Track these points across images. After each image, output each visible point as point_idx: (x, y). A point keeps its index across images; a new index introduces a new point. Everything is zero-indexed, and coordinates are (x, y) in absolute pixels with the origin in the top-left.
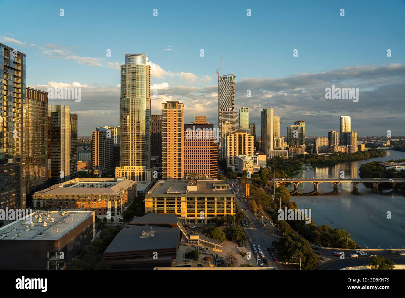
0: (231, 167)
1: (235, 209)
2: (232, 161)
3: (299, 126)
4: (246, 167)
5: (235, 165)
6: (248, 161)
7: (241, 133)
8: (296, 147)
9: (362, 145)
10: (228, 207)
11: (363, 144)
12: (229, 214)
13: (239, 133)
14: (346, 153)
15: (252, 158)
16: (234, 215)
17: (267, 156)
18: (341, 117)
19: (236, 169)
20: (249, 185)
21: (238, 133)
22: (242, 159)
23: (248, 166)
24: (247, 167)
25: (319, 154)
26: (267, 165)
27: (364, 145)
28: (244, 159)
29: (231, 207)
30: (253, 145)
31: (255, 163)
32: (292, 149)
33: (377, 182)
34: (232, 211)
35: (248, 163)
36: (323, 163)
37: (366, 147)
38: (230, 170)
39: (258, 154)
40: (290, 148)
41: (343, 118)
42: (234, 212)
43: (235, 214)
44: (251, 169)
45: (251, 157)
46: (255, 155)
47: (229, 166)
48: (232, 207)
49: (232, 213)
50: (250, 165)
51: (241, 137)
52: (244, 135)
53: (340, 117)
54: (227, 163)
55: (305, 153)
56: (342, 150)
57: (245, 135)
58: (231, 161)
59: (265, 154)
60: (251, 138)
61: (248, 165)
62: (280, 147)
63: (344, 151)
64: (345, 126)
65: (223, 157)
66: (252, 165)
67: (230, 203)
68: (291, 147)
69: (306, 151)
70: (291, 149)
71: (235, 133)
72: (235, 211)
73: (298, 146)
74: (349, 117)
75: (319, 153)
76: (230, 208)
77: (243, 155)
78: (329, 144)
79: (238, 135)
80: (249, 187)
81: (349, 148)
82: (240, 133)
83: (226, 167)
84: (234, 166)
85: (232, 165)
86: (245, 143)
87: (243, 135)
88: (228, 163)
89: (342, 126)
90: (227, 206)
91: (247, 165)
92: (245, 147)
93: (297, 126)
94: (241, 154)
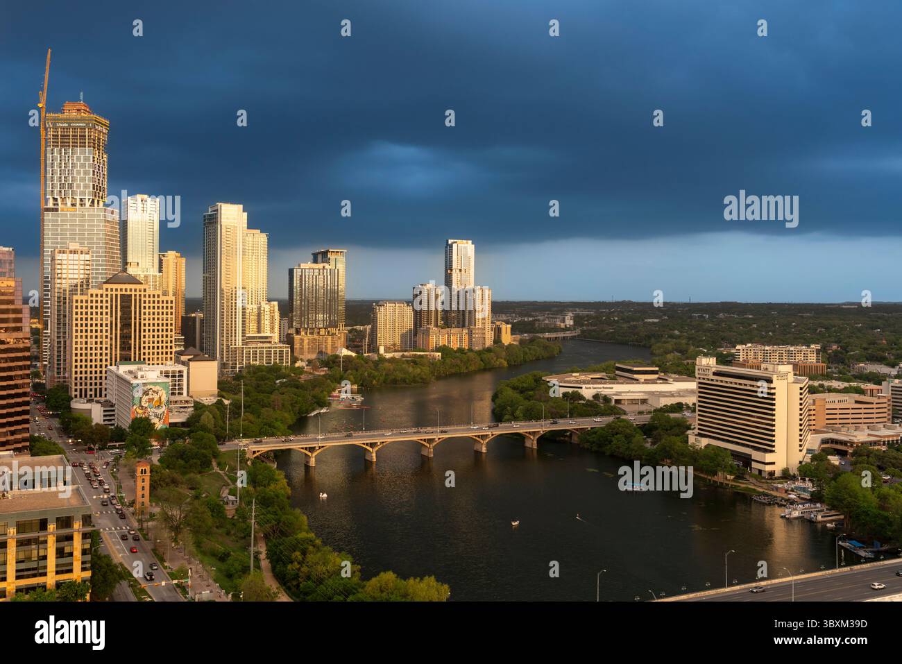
0: (88, 406)
1: (88, 558)
2: (93, 387)
3: (327, 266)
4: (141, 407)
5: (103, 399)
6: (150, 384)
7: (128, 286)
8: (319, 333)
9: (503, 326)
10: (60, 553)
11: (507, 323)
12: (64, 577)
13: (119, 286)
14: (461, 350)
15: (167, 372)
16: (84, 581)
17: (223, 366)
18: (450, 242)
19: (104, 416)
20: (148, 469)
21: (114, 286)
22: (128, 377)
23: (151, 400)
24: (146, 405)
25: (388, 356)
26: (219, 396)
27: (509, 326)
28: (136, 377)
29: (75, 553)
30: (169, 328)
31: (175, 389)
32: (306, 342)
33: (535, 432)
34: (77, 566)
35: (151, 392)
36: (395, 381)
37: (513, 331)
38: (85, 418)
39: (190, 360)
40: (299, 337)
41: (455, 246)
42: (84, 569)
43: (88, 574)
44: (160, 411)
45: (164, 368)
46: (178, 361)
47: (79, 405)
48: (77, 553)
49: (79, 574)
50: (156, 397)
51: (126, 300)
52: (138, 293)
53: (447, 241)
54: (74, 393)
55: (345, 352)
56: (449, 342)
57: (142, 293)
58: (89, 387)
59: (213, 358)
60: (165, 305)
61: (150, 396)
62: (268, 334)
63: (455, 345)
64: (460, 270)
65: (59, 373)
66: (164, 399)
67: (70, 538)
68: (303, 333)
69: (347, 348)
70: (302, 340)
71: (105, 286)
72: (88, 565)
73: (322, 332)
74: (470, 242)
75: (386, 351)
76: (71, 554)
77: (135, 363)
78: (415, 324)
79: (114, 293)
80: (148, 474)
81: (470, 333)
82: (123, 286)
83: (69, 408)
84: (98, 402)
85: (89, 401)
86: (143, 322)
87: (133, 293)
88: (78, 393)
89: (451, 270)
90: (57, 549)
91: (145, 398)
92: (142, 334)
93: (320, 266)
94: (126, 359)
